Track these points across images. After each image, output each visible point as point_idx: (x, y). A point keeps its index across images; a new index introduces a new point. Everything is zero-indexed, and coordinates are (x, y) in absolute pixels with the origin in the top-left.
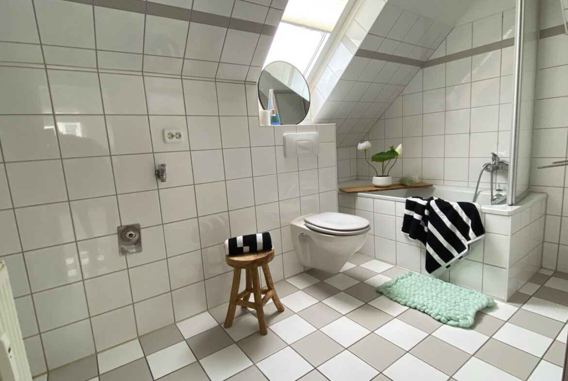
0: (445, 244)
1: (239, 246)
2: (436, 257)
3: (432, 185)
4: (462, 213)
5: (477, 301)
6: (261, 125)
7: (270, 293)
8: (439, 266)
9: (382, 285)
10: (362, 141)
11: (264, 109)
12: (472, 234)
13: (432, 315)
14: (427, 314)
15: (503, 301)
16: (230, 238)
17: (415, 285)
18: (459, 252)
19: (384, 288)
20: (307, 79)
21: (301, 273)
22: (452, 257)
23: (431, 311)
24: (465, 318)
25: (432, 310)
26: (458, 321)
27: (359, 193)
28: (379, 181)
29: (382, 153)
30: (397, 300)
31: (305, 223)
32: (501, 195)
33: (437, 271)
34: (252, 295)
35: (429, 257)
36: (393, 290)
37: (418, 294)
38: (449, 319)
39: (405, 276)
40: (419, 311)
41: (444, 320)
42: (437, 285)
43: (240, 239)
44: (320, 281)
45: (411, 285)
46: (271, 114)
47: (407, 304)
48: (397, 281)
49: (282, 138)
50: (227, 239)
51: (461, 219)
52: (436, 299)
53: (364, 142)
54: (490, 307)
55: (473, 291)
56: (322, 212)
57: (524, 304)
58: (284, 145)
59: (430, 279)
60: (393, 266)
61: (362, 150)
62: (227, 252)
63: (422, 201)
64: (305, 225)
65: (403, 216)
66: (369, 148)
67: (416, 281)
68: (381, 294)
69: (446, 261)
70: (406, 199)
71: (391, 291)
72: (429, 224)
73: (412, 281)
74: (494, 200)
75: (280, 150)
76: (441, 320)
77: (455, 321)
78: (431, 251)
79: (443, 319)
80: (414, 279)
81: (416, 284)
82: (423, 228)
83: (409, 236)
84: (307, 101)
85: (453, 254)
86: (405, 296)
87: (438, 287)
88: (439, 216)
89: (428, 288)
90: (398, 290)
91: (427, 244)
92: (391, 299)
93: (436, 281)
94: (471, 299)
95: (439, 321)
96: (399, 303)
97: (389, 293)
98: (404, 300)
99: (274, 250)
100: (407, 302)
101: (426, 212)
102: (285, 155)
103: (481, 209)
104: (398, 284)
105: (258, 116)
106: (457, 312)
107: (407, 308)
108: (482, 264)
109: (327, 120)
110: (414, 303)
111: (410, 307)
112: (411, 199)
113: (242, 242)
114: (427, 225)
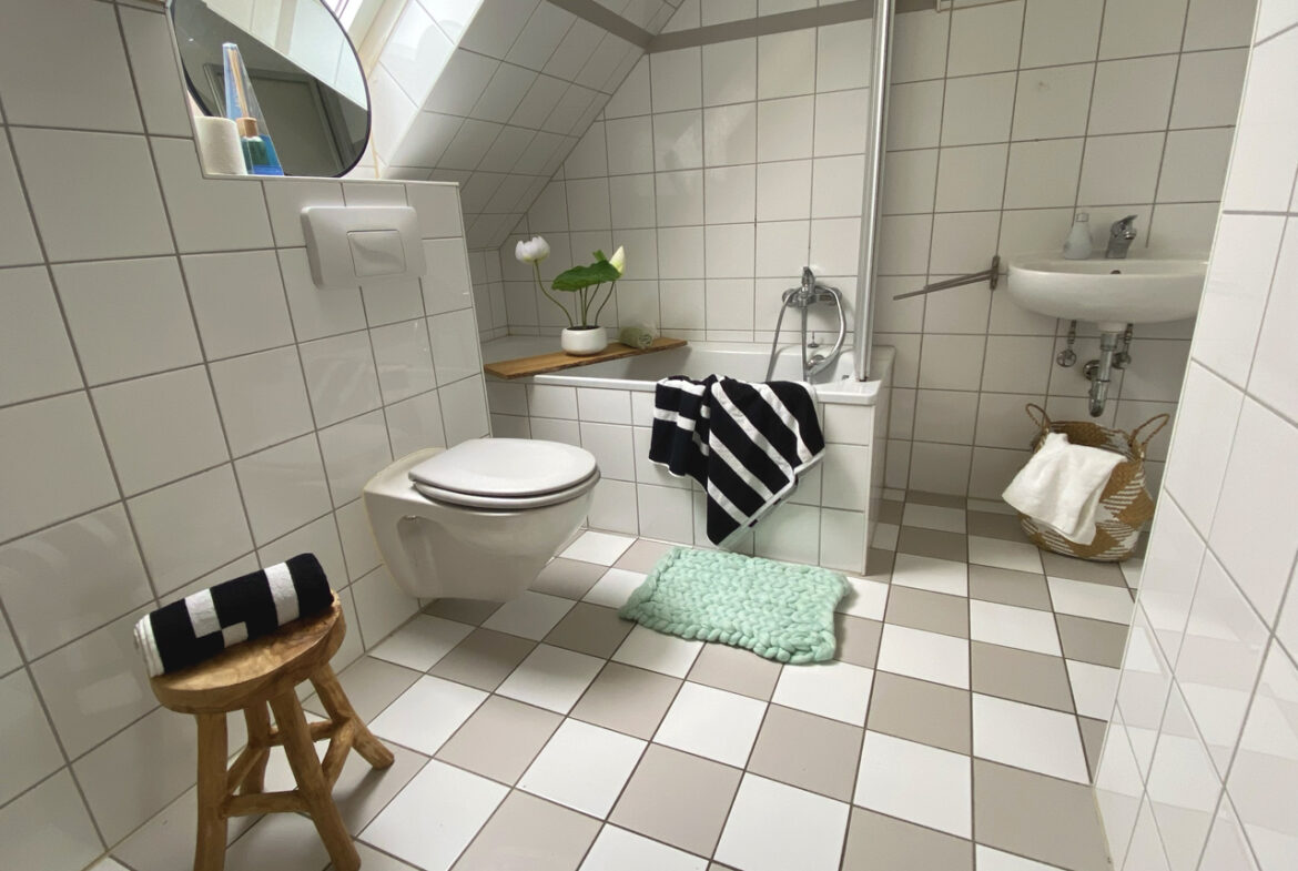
0: (746, 476)
1: (201, 631)
2: (730, 508)
3: (685, 343)
4: (779, 408)
5: (823, 589)
6: (210, 172)
7: (345, 735)
8: (736, 525)
9: (631, 600)
10: (527, 239)
11: (207, 113)
12: (804, 452)
13: (755, 649)
14: (744, 648)
15: (859, 575)
16: (154, 607)
17: (697, 580)
18: (774, 491)
19: (637, 607)
20: (352, 28)
21: (412, 618)
22: (761, 501)
23: (752, 641)
24: (821, 640)
25: (753, 636)
26: (811, 650)
27: (537, 376)
28: (577, 340)
29: (578, 270)
30: (675, 632)
31: (411, 484)
32: (821, 357)
33: (732, 538)
34: (278, 754)
35: (714, 511)
36: (660, 606)
37: (712, 602)
38: (793, 650)
39: (670, 563)
40: (727, 644)
41: (783, 657)
42: (737, 570)
43: (200, 603)
44: (473, 628)
45: (689, 581)
46: (241, 137)
47: (698, 637)
48: (658, 580)
49: (299, 225)
50: (141, 616)
51: (777, 419)
52: (750, 605)
53: (530, 240)
54: (847, 598)
55: (807, 567)
56: (453, 445)
57: (892, 573)
58: (310, 245)
59: (720, 556)
60: (632, 540)
61: (528, 260)
62: (156, 665)
63: (692, 386)
64: (415, 488)
65: (651, 424)
66: (545, 257)
67: (694, 568)
68: (635, 622)
69: (749, 514)
70: (654, 384)
71: (656, 612)
72: (712, 437)
73: (686, 572)
74: (810, 367)
75: (297, 261)
76: (779, 656)
77: (806, 652)
78: (719, 497)
79: (781, 653)
80: (688, 565)
81: (698, 577)
82: (698, 448)
83: (671, 469)
84: (358, 108)
85: (762, 494)
86: (689, 616)
87: (742, 572)
88: (733, 417)
89: (725, 581)
90: (669, 606)
91: (709, 482)
92: (660, 631)
93: (732, 559)
94: (810, 587)
95: (774, 659)
96: (679, 636)
97: (653, 616)
98: (691, 628)
99: (340, 607)
100: (697, 631)
101: (704, 411)
102: (317, 280)
103: (816, 395)
104: (662, 586)
105: (193, 138)
106: (801, 628)
107: (700, 644)
108: (818, 509)
109: (425, 168)
110: (713, 628)
111: (706, 641)
112: (666, 382)
113: (214, 614)
114: (706, 441)
